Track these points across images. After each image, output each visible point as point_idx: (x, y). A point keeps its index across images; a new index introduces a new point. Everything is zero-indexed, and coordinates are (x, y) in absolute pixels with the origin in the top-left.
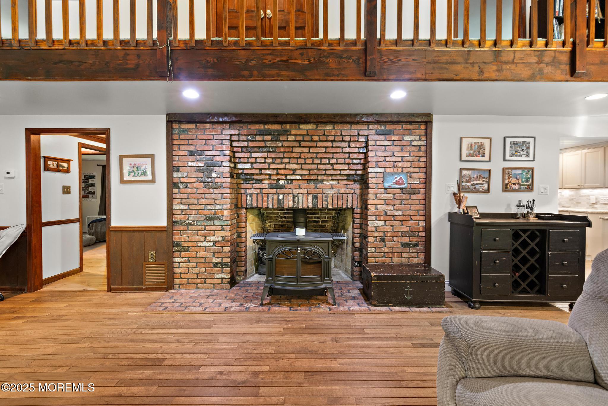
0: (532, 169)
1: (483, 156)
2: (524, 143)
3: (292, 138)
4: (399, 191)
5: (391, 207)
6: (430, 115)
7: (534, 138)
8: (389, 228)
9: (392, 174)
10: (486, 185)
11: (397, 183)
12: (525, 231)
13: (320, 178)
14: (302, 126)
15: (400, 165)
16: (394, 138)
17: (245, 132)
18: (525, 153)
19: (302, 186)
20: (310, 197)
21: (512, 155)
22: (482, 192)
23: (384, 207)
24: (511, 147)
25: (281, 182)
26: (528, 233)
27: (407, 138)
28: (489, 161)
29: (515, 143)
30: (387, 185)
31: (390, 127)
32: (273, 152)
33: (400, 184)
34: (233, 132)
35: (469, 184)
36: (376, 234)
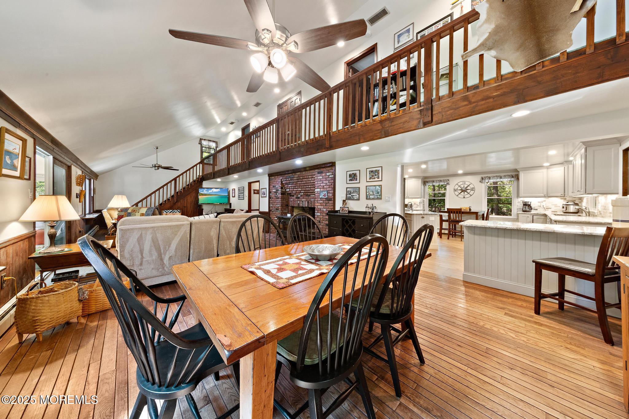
0: (381, 185)
1: (356, 180)
2: (376, 171)
3: (295, 178)
4: (325, 199)
5: (322, 207)
6: (335, 163)
7: (382, 167)
8: (322, 217)
9: (322, 191)
10: (358, 196)
11: (324, 196)
12: (350, 220)
13: (309, 194)
14: (297, 174)
15: (325, 187)
16: (323, 175)
17: (284, 178)
18: (377, 177)
19: (305, 198)
20: (307, 202)
21: (370, 178)
22: (356, 200)
23: (320, 207)
24: (370, 174)
25: (299, 196)
26: (352, 221)
27: (328, 174)
28: (359, 183)
29: (372, 172)
30: (321, 197)
31: (322, 170)
32: (293, 184)
33: (325, 196)
34: (281, 178)
35: (350, 196)
36: (318, 219)
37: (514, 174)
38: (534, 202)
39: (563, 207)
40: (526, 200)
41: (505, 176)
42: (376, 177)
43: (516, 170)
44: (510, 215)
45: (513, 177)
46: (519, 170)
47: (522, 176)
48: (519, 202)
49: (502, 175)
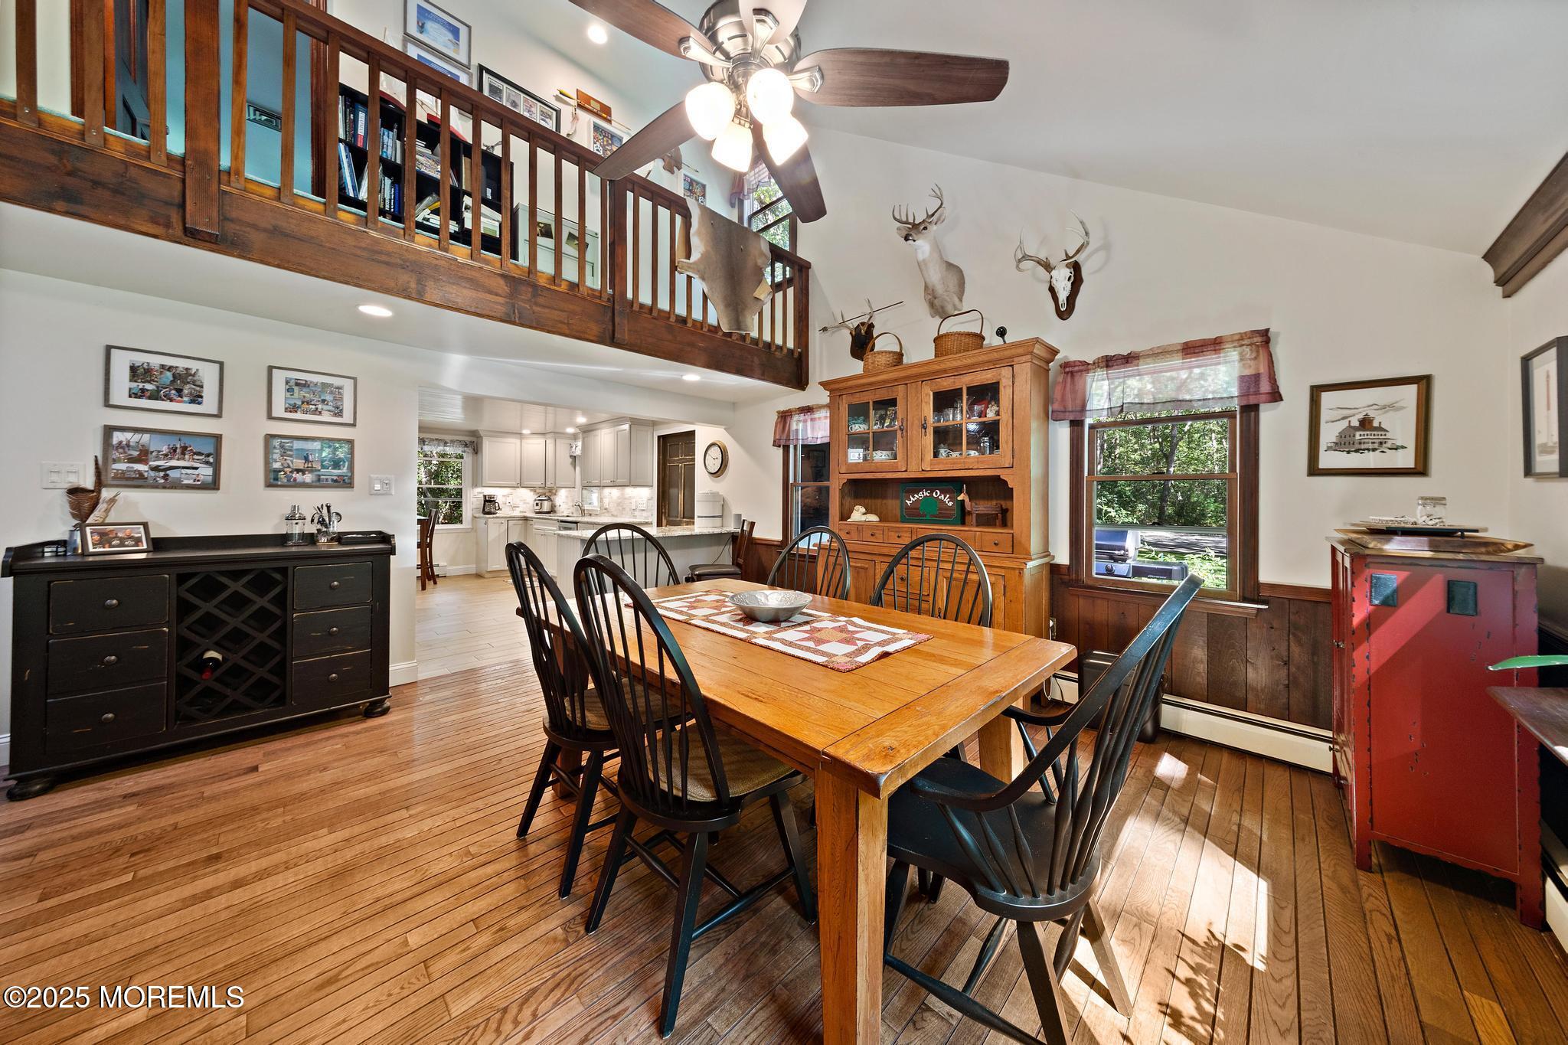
0: (351, 441)
2: (326, 386)
7: (355, 379)
10: (205, 470)
18: (329, 408)
21: (291, 408)
22: (191, 487)
24: (290, 390)
28: (217, 415)
29: (300, 385)
35: (141, 467)
37: (467, 439)
38: (499, 494)
39: (537, 504)
40: (488, 491)
41: (452, 441)
42: (325, 407)
43: (475, 434)
44: (461, 522)
45: (466, 445)
46: (482, 434)
47: (487, 446)
48: (475, 497)
49: (448, 438)
